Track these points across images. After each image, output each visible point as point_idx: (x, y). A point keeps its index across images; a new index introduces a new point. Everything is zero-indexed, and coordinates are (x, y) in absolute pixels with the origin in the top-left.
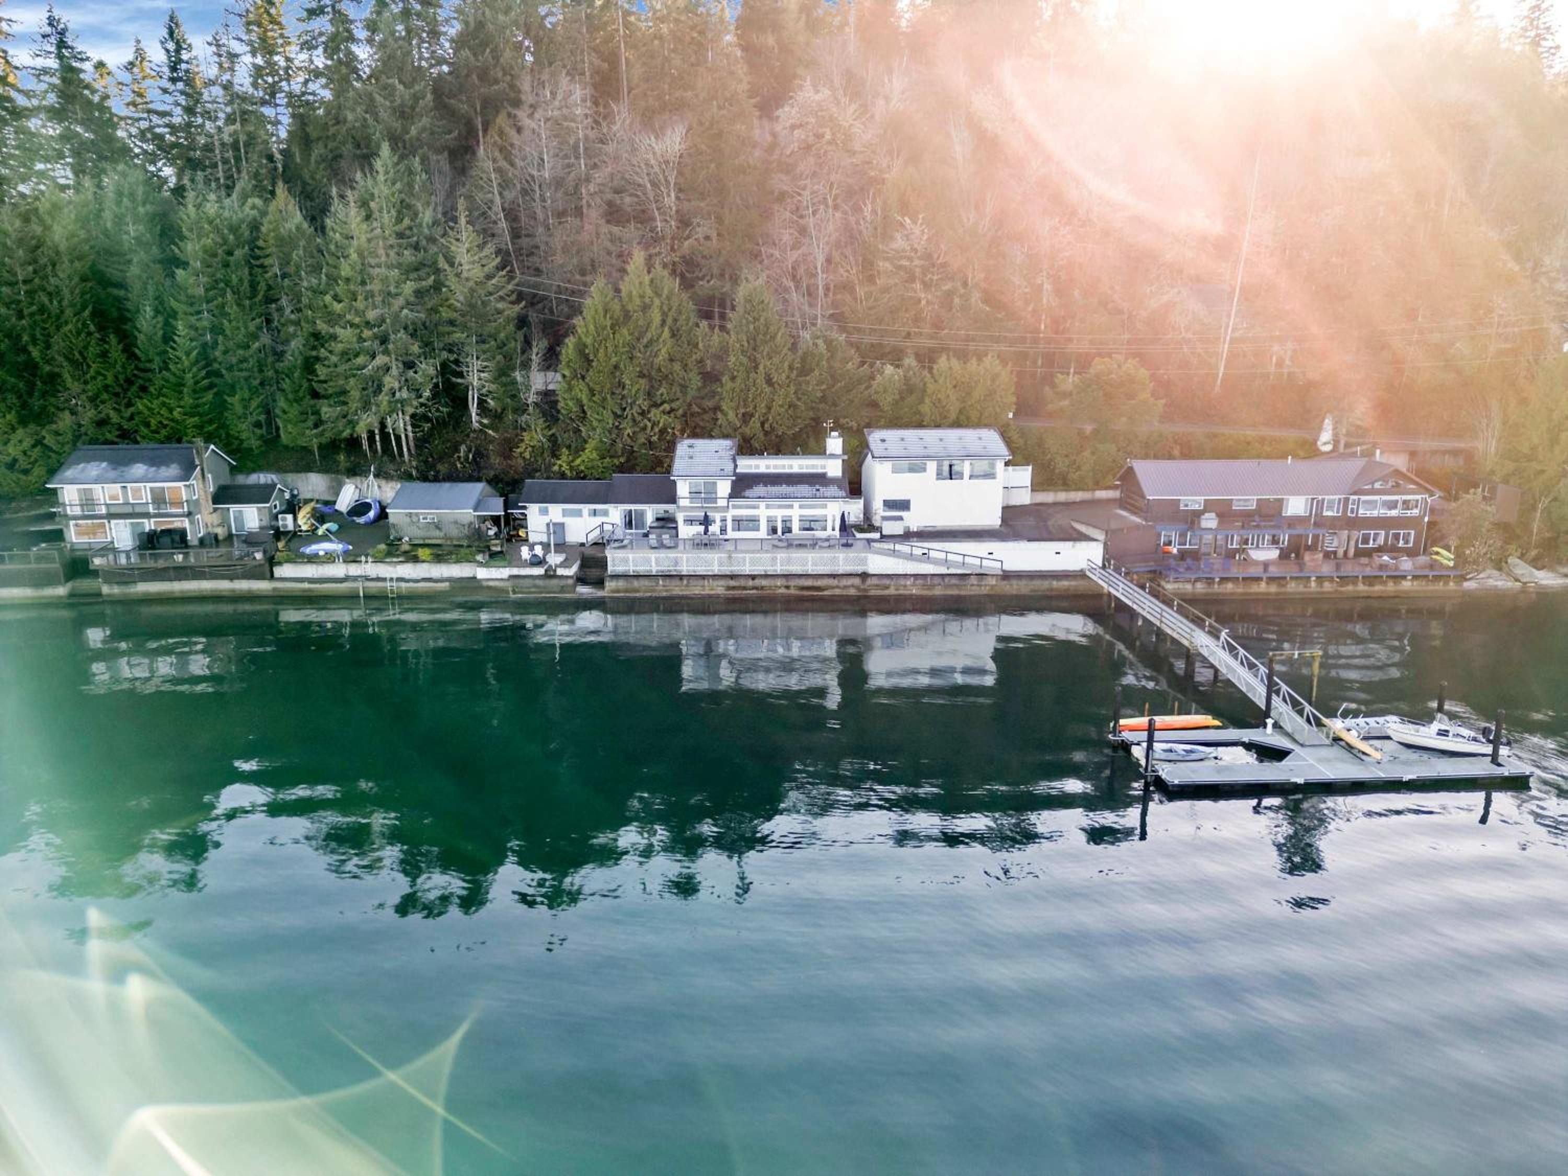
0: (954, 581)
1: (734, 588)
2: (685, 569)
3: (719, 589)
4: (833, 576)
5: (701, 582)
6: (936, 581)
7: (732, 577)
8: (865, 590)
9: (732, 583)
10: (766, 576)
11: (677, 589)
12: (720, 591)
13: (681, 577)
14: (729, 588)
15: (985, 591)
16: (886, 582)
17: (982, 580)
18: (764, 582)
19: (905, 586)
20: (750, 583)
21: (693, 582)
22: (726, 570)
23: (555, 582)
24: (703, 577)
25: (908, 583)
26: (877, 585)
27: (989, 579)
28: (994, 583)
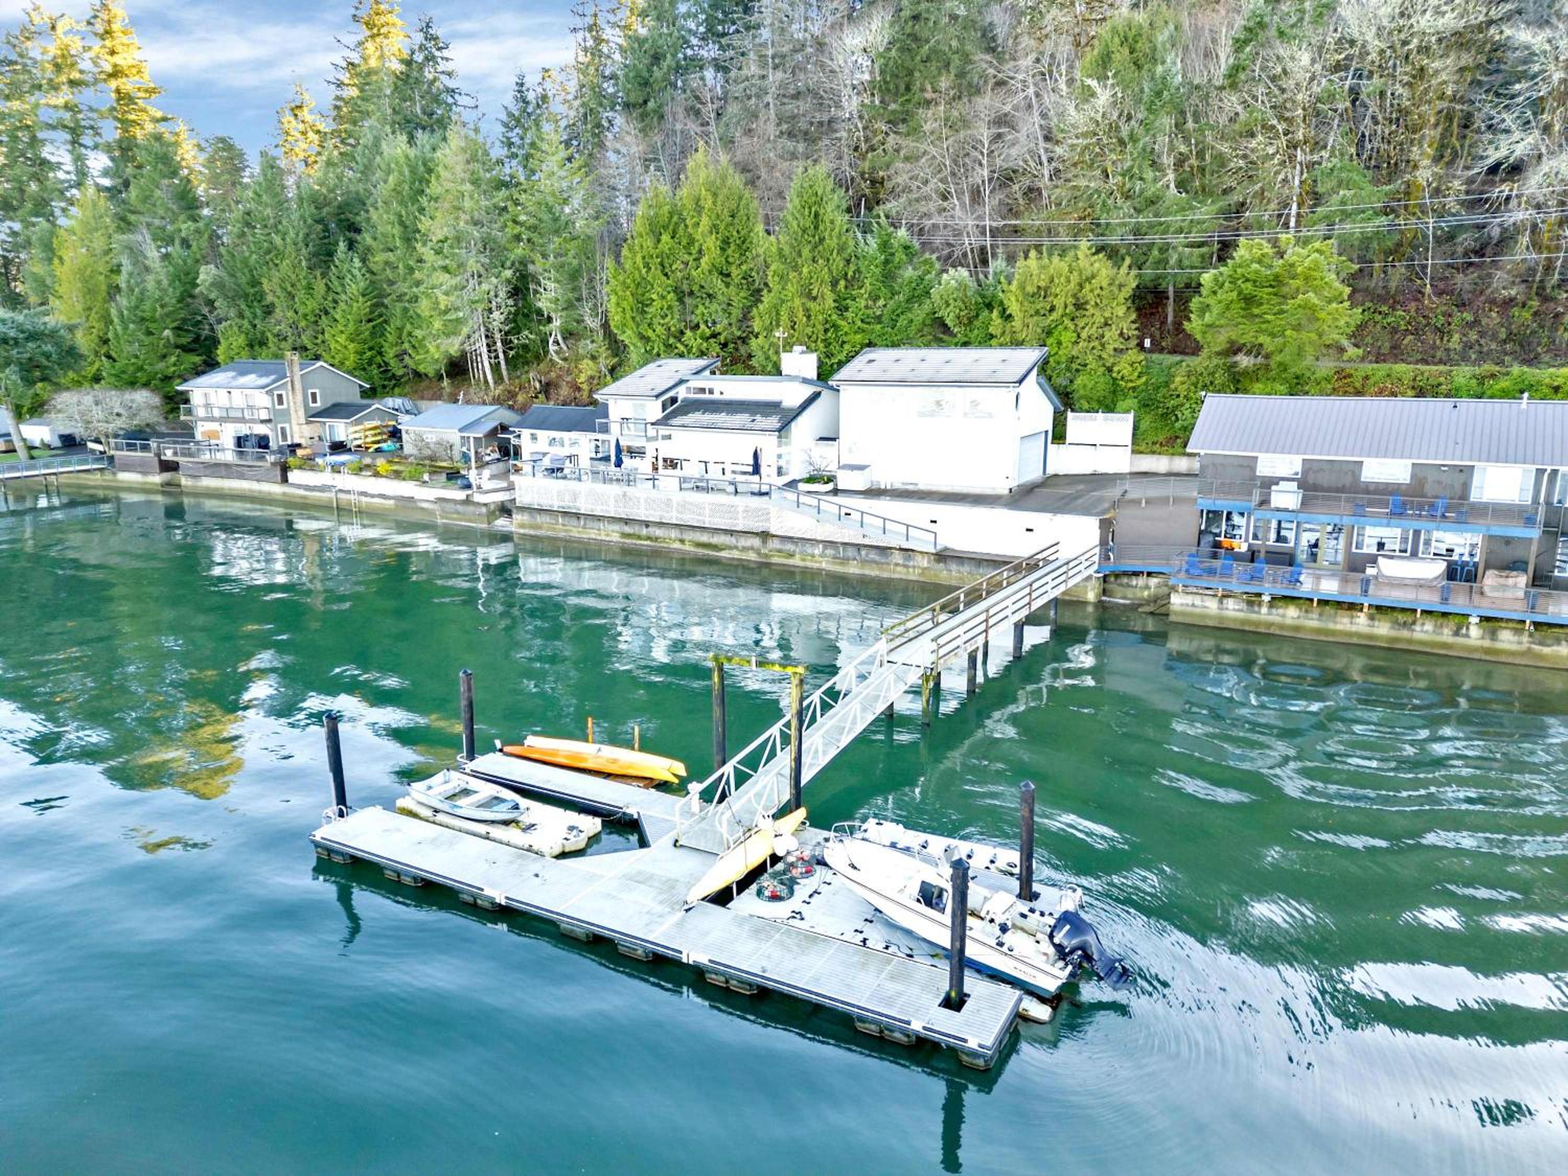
0: (873, 556)
1: (628, 536)
2: (584, 506)
3: (612, 534)
4: (731, 532)
5: (596, 524)
6: (851, 552)
7: (627, 521)
8: (766, 556)
9: (627, 529)
10: (661, 524)
11: (576, 531)
12: (615, 537)
13: (577, 516)
14: (624, 535)
15: (913, 575)
16: (790, 547)
17: (909, 558)
18: (659, 532)
19: (813, 556)
20: (644, 531)
21: (590, 524)
22: (623, 512)
23: (471, 508)
24: (599, 518)
25: (817, 552)
26: (779, 551)
27: (919, 557)
28: (926, 565)
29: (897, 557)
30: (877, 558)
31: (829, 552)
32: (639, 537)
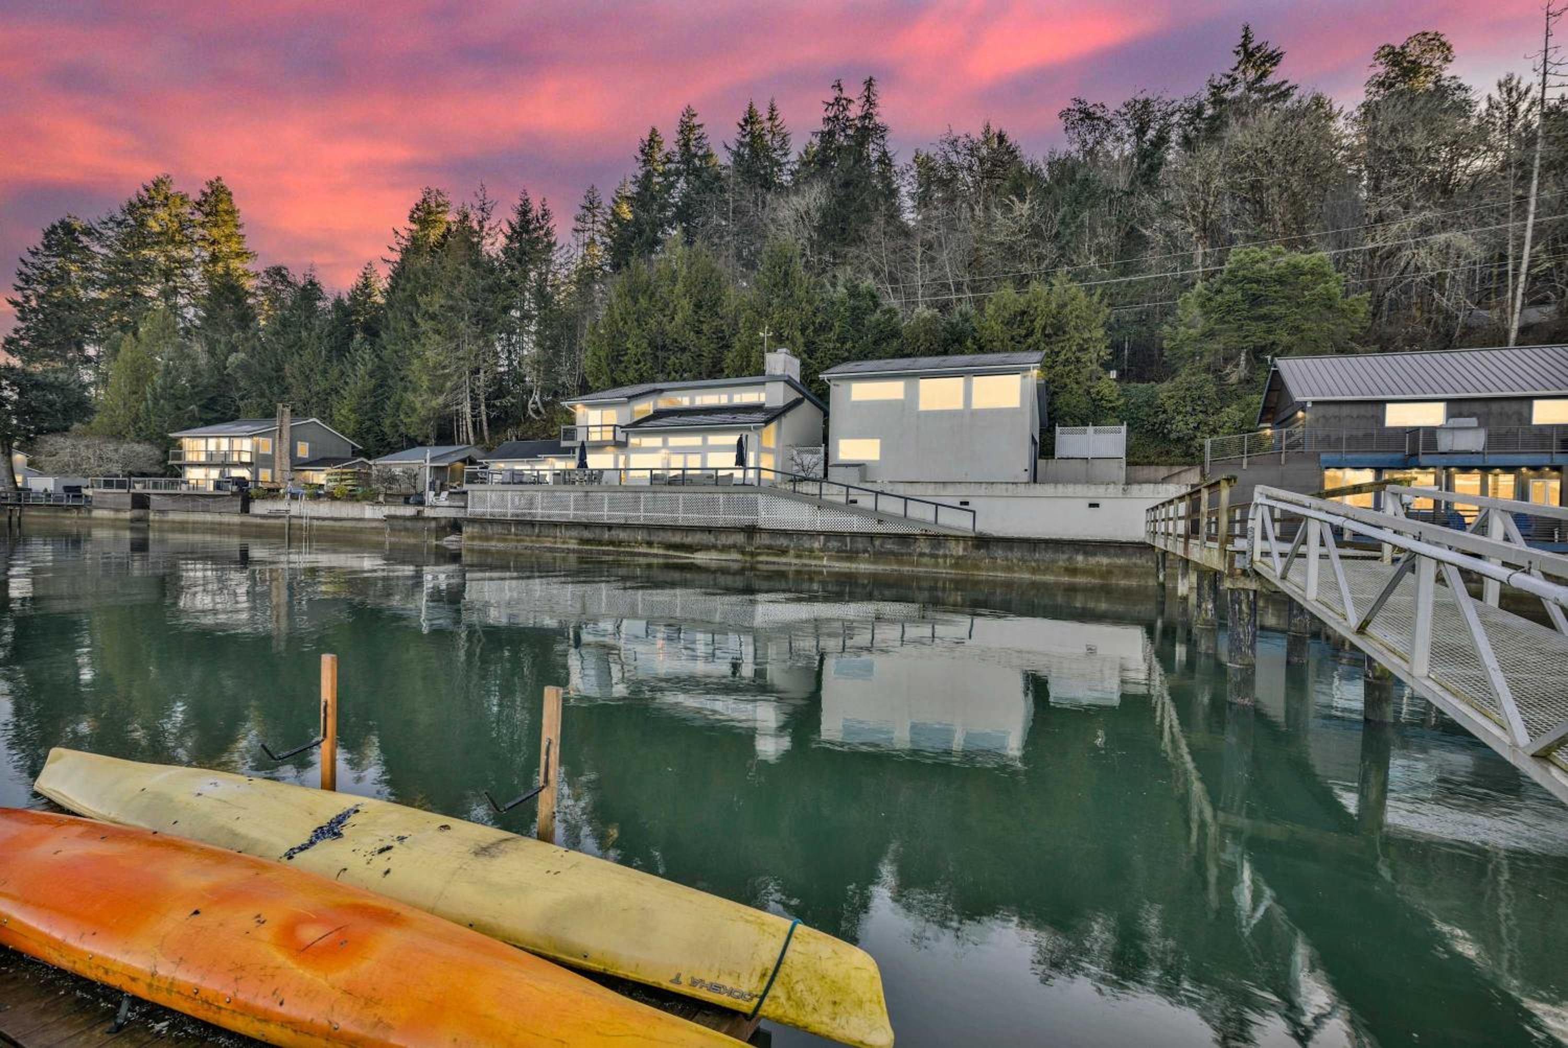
0: (890, 546)
1: (587, 542)
2: (540, 512)
3: (569, 542)
4: (709, 530)
5: (552, 531)
6: (860, 544)
7: (587, 526)
8: (752, 554)
9: (587, 534)
10: (624, 527)
11: (528, 542)
12: (573, 545)
13: (532, 524)
14: (583, 541)
15: (944, 567)
16: (783, 542)
17: (938, 546)
18: (623, 535)
19: (811, 551)
20: (606, 535)
21: (545, 531)
22: (583, 515)
23: (420, 524)
24: (555, 525)
25: (817, 545)
26: (769, 547)
27: (952, 544)
28: (961, 553)
29: (924, 547)
30: (895, 548)
31: (834, 544)
32: (600, 543)
